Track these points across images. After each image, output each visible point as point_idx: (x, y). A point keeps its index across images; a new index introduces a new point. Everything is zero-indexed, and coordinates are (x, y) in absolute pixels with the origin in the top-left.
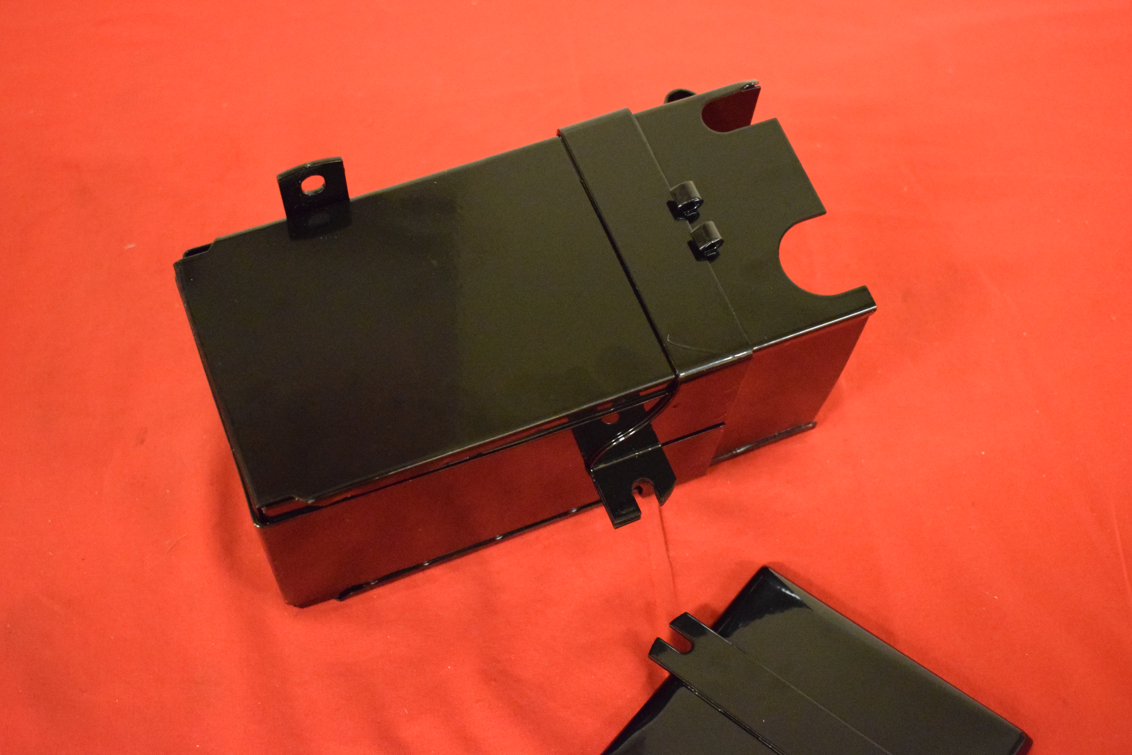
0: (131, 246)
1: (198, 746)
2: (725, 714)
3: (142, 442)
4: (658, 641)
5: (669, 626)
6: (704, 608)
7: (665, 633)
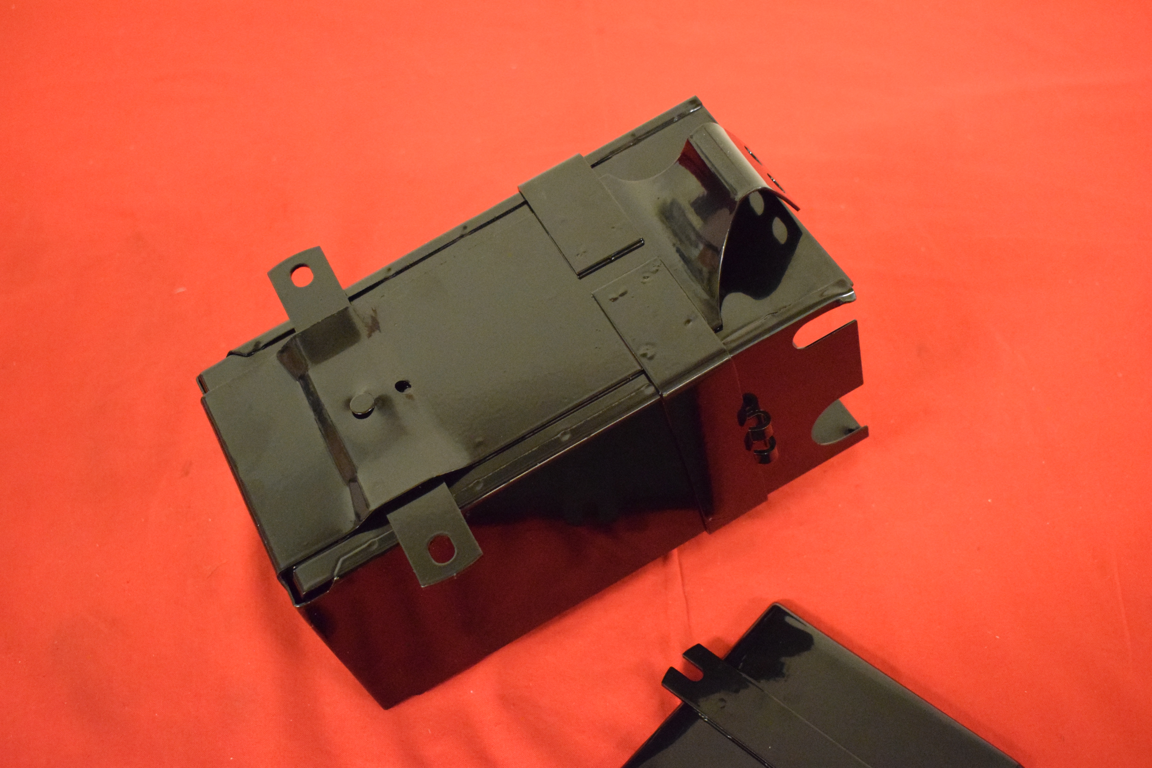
0: (181, 290)
1: (231, 758)
2: (733, 740)
3: (187, 473)
4: (672, 670)
5: (682, 656)
7: (678, 663)
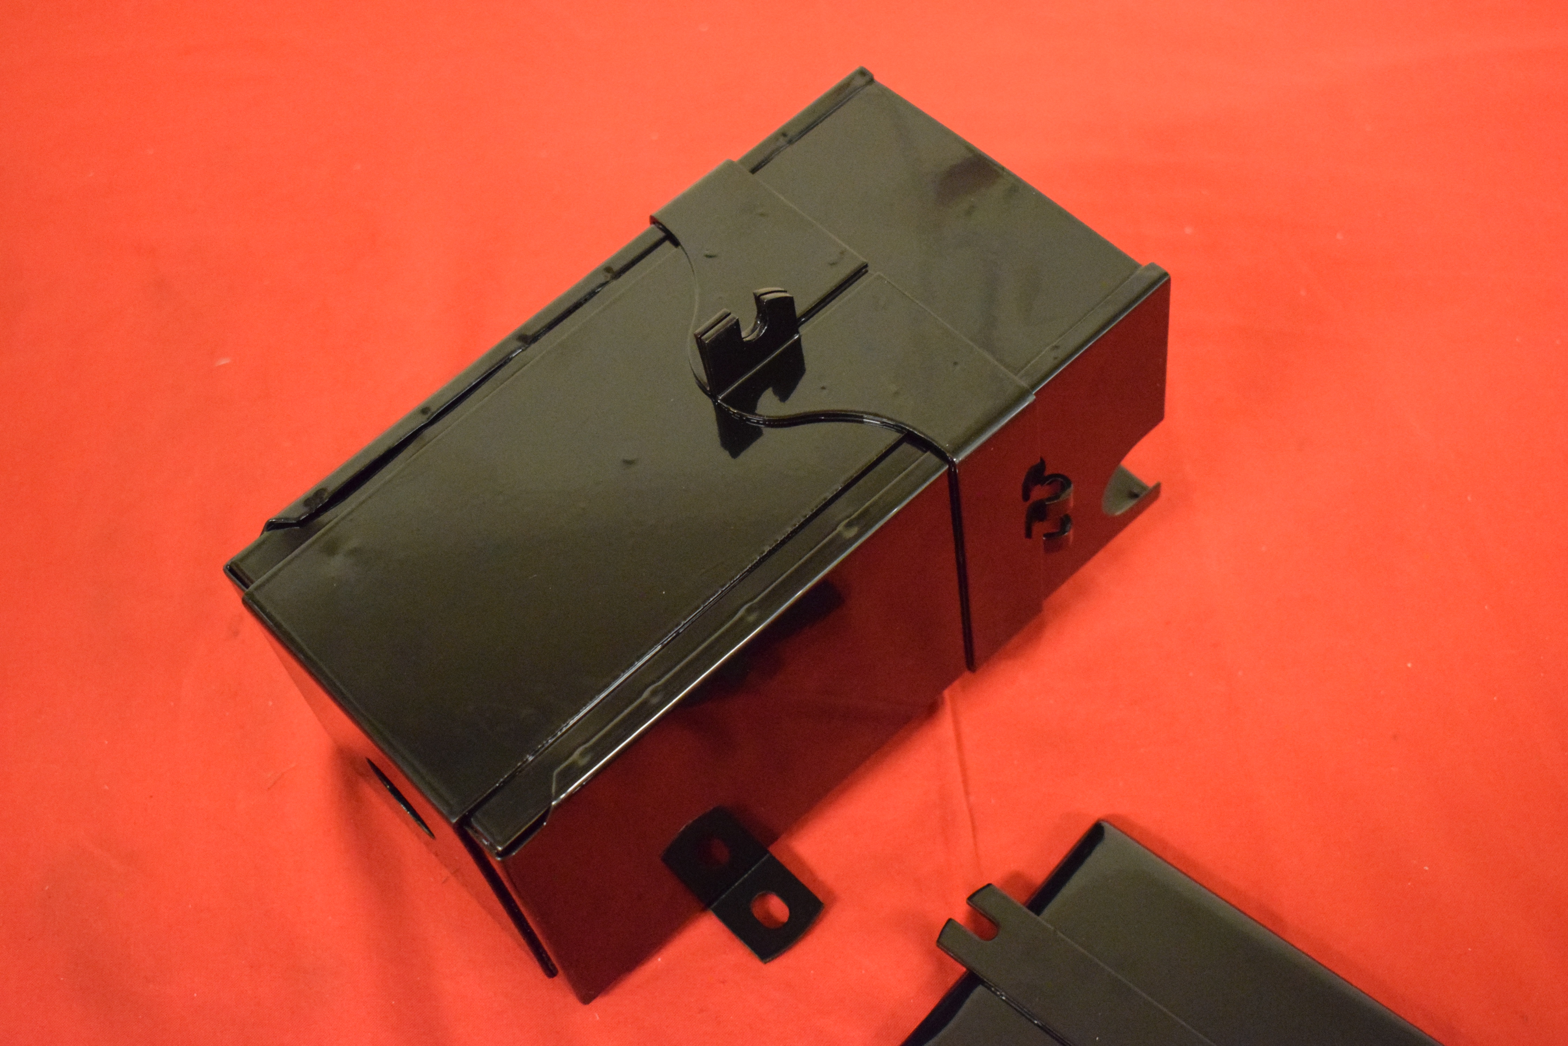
6: (1016, 878)
